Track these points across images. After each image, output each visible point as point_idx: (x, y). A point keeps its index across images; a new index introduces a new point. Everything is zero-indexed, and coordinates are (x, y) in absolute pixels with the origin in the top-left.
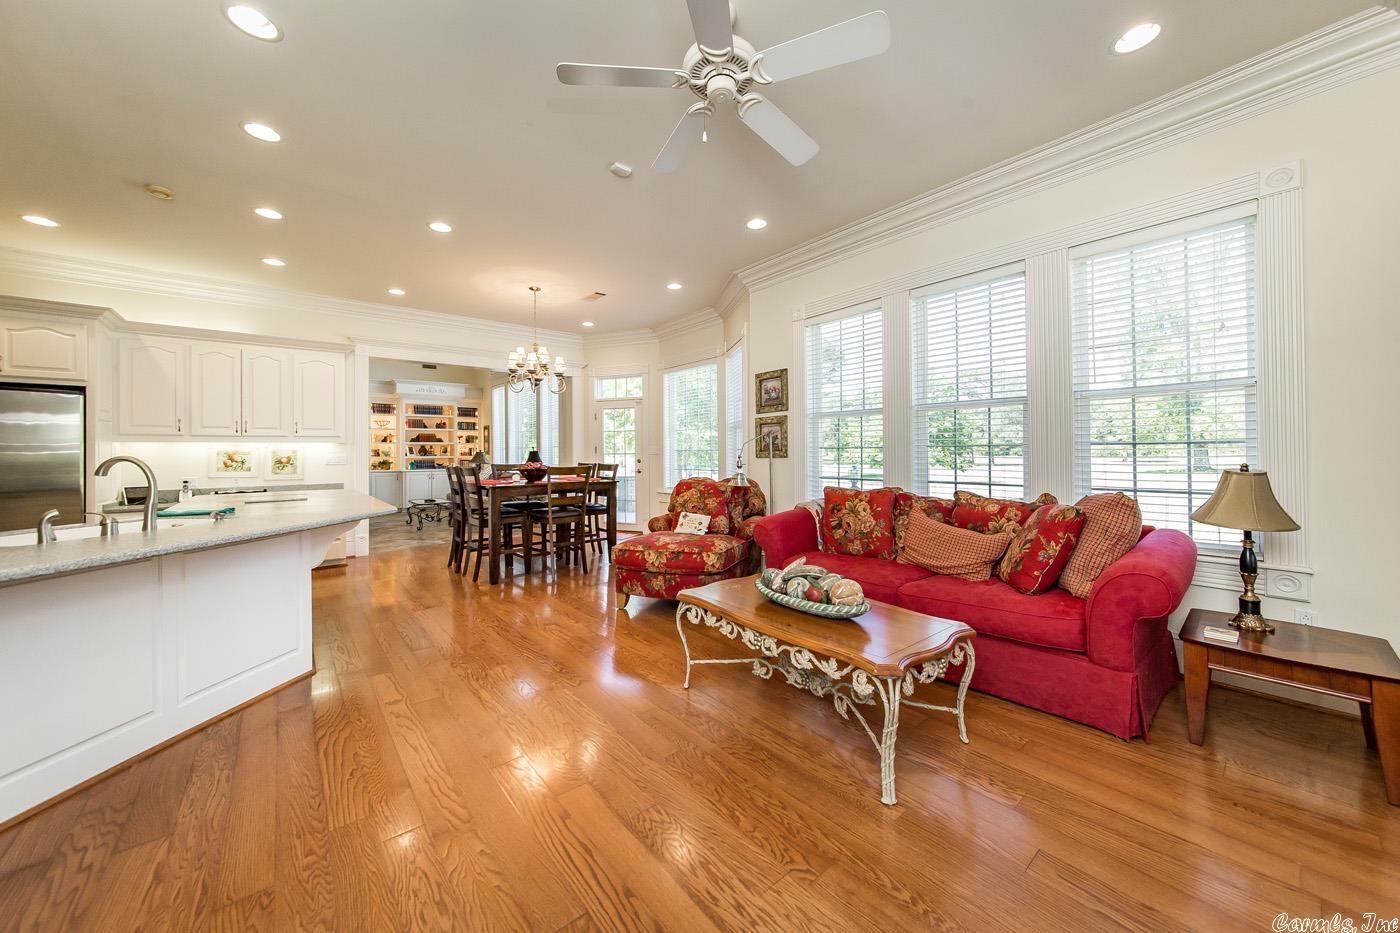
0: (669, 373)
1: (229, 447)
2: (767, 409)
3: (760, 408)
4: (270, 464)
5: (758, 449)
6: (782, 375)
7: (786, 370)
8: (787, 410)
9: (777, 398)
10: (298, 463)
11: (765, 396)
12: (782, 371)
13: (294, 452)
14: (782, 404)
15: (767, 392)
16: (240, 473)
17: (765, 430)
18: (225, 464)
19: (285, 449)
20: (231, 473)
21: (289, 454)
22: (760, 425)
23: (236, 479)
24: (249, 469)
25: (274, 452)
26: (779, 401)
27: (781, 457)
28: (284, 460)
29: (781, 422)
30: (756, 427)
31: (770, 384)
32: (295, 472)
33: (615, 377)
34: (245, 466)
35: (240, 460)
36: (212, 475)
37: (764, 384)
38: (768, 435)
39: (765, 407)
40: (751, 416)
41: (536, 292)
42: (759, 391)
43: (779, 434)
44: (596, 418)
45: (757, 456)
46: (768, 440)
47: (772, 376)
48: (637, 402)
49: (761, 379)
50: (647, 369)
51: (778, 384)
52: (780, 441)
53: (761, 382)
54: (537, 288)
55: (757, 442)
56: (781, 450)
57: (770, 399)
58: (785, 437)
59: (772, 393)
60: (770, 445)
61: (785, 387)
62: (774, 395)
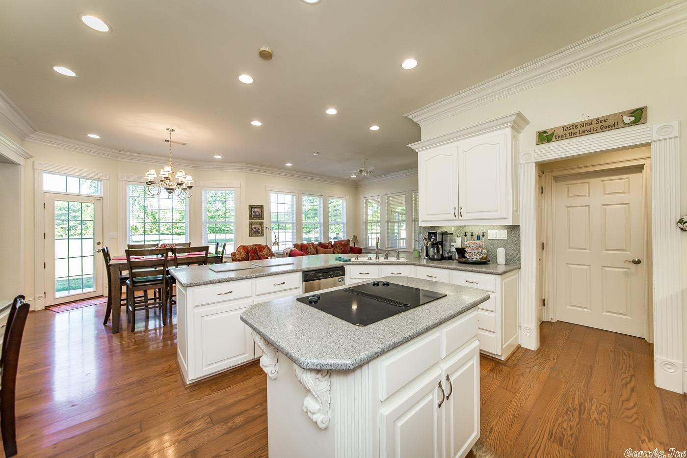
0: (133, 184)
3: (251, 218)
5: (251, 233)
6: (261, 207)
7: (263, 205)
8: (263, 220)
9: (259, 215)
11: (253, 214)
14: (262, 217)
15: (254, 212)
17: (253, 226)
22: (251, 224)
26: (261, 216)
27: (261, 236)
29: (261, 224)
30: (249, 225)
31: (256, 210)
37: (253, 209)
38: (255, 228)
39: (253, 218)
40: (246, 220)
41: (171, 132)
42: (250, 211)
43: (260, 229)
44: (44, 207)
45: (250, 236)
46: (255, 230)
47: (257, 207)
48: (98, 200)
49: (251, 207)
50: (108, 177)
51: (259, 210)
52: (260, 231)
53: (251, 208)
54: (173, 130)
55: (250, 230)
56: (262, 234)
57: (256, 215)
58: (262, 229)
59: (256, 213)
60: (256, 231)
61: (262, 211)
62: (257, 214)
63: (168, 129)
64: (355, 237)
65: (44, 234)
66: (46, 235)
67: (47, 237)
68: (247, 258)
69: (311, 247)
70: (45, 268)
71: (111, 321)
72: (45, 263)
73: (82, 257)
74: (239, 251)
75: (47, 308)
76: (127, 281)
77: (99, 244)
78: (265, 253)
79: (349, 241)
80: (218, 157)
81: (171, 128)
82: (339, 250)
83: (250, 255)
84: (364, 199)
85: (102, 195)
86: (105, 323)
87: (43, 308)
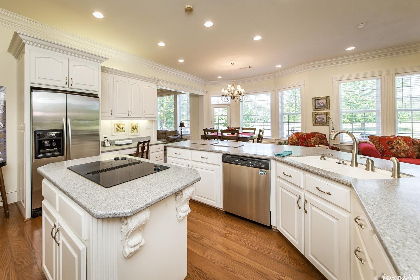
1: (117, 122)
2: (319, 109)
3: (315, 108)
4: (130, 129)
5: (314, 122)
7: (329, 97)
8: (330, 110)
10: (138, 128)
11: (317, 105)
12: (327, 97)
13: (137, 124)
14: (327, 108)
15: (318, 104)
16: (122, 133)
17: (317, 116)
18: (117, 129)
19: (135, 122)
20: (119, 133)
21: (136, 124)
22: (315, 115)
23: (120, 136)
24: (124, 131)
25: (131, 124)
26: (325, 107)
27: (326, 125)
28: (134, 127)
29: (327, 114)
30: (313, 115)
31: (320, 101)
32: (137, 132)
34: (123, 130)
35: (121, 127)
36: (113, 134)
37: (317, 101)
38: (319, 118)
39: (317, 108)
40: (310, 111)
42: (314, 103)
43: (325, 118)
44: (211, 111)
45: (313, 125)
46: (319, 120)
47: (322, 99)
48: (228, 106)
51: (325, 101)
52: (325, 120)
53: (315, 100)
55: (313, 120)
56: (326, 123)
57: (320, 106)
58: (328, 119)
59: (321, 104)
61: (328, 102)
63: (232, 64)
65: (211, 121)
74: (291, 137)
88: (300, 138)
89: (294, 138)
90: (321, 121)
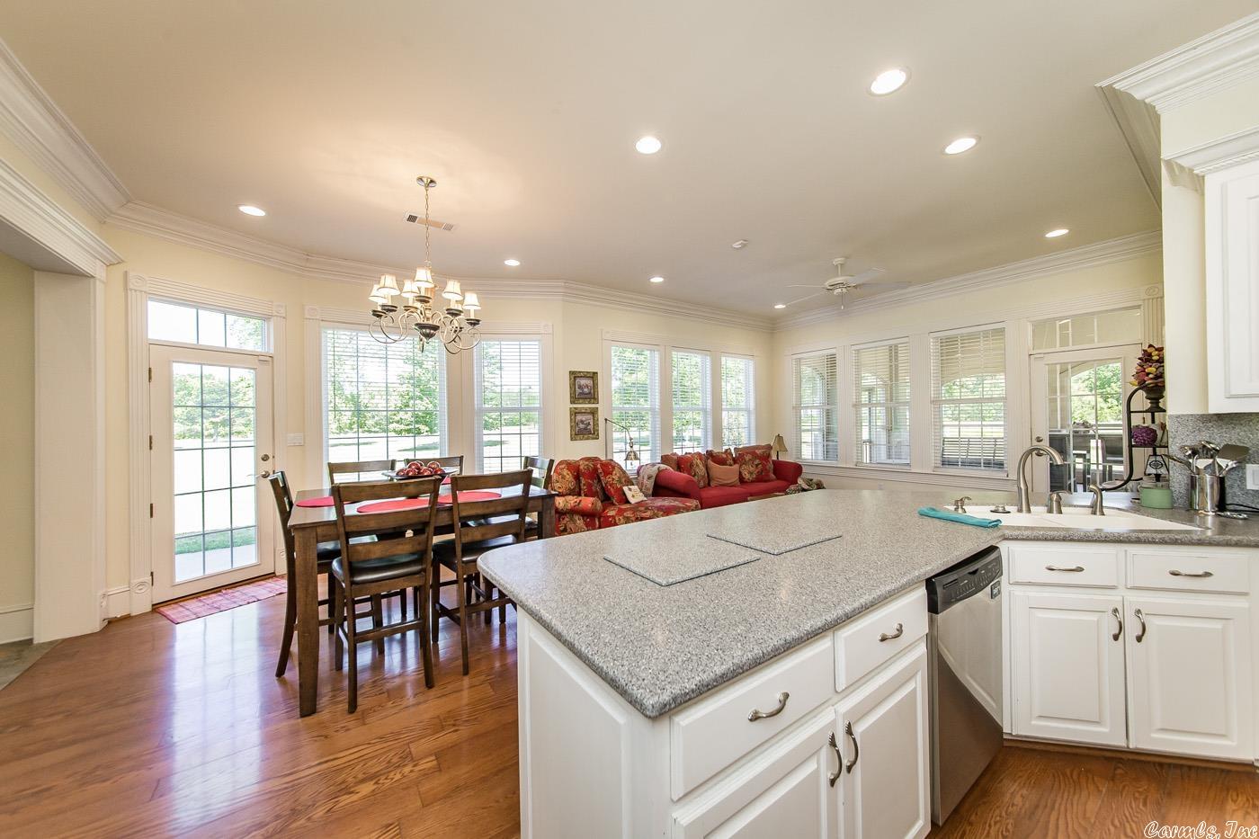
0: (334, 328)
3: (574, 399)
5: (573, 433)
6: (593, 376)
7: (597, 373)
8: (598, 403)
9: (590, 393)
11: (578, 391)
14: (594, 398)
15: (580, 387)
17: (579, 417)
22: (574, 413)
26: (592, 396)
27: (593, 439)
29: (594, 412)
30: (571, 415)
31: (583, 382)
33: (198, 306)
38: (582, 422)
40: (564, 405)
41: (427, 186)
42: (573, 385)
43: (592, 423)
44: (150, 378)
45: (572, 440)
46: (582, 426)
48: (261, 361)
49: (575, 375)
50: (282, 311)
51: (589, 382)
52: (591, 427)
53: (575, 377)
54: (432, 181)
55: (571, 427)
58: (596, 424)
59: (584, 388)
60: (584, 429)
61: (595, 385)
62: (586, 390)
63: (421, 179)
64: (779, 438)
65: (151, 438)
66: (153, 441)
67: (156, 444)
68: (577, 490)
69: (699, 461)
70: (152, 516)
71: (297, 663)
72: (151, 505)
73: (231, 488)
74: (560, 474)
75: (156, 608)
76: (335, 564)
77: (265, 458)
78: (616, 478)
79: (769, 447)
80: (512, 263)
81: (428, 173)
82: (752, 469)
83: (583, 482)
84: (795, 357)
85: (272, 351)
86: (281, 672)
87: (149, 609)
88: (584, 474)
89: (568, 477)
90: (585, 429)
